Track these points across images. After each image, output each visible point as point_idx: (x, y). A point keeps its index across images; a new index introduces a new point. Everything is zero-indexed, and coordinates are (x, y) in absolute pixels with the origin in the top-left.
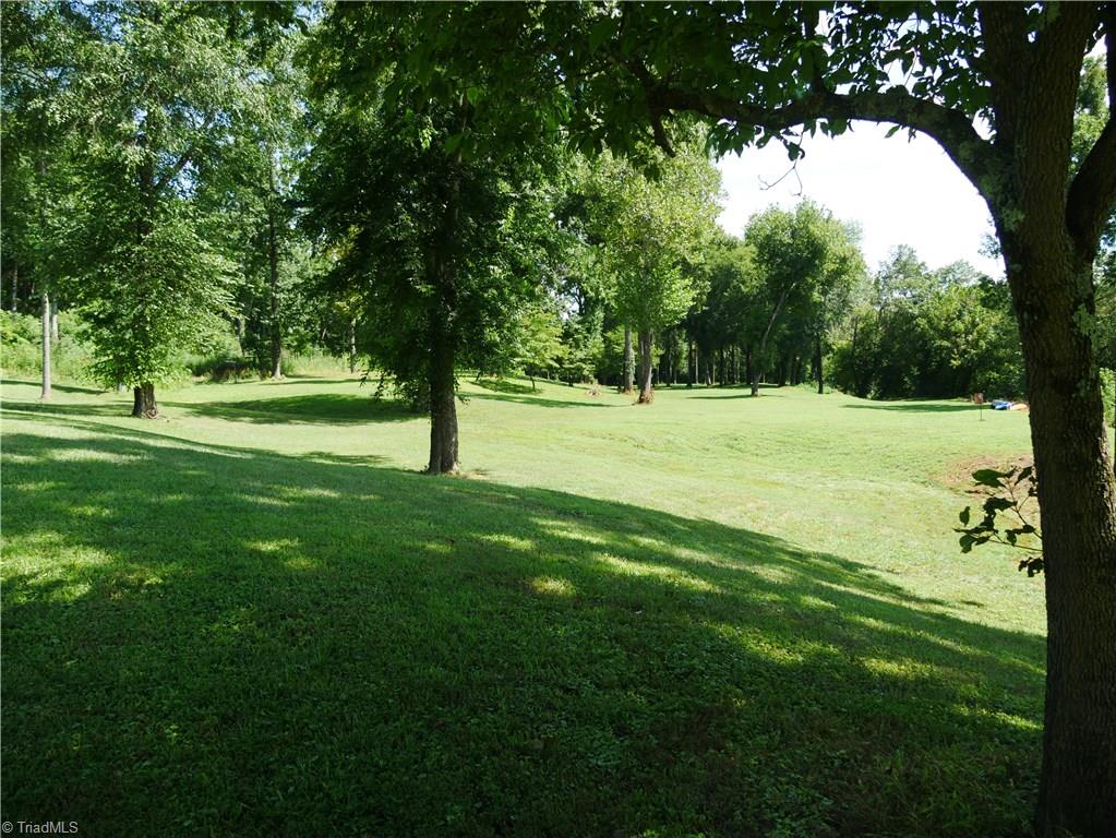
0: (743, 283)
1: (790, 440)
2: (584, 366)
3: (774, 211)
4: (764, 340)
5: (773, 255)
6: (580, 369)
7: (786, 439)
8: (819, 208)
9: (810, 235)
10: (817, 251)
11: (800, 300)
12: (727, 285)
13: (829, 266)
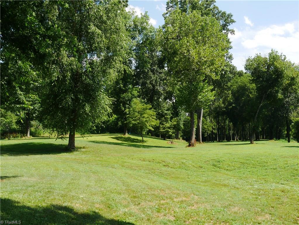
0: (251, 93)
1: (247, 162)
2: (169, 130)
3: (258, 57)
4: (256, 117)
5: (258, 77)
6: (168, 132)
7: (245, 161)
8: (280, 54)
9: (276, 68)
10: (278, 74)
11: (272, 97)
12: (243, 95)
13: (286, 82)
